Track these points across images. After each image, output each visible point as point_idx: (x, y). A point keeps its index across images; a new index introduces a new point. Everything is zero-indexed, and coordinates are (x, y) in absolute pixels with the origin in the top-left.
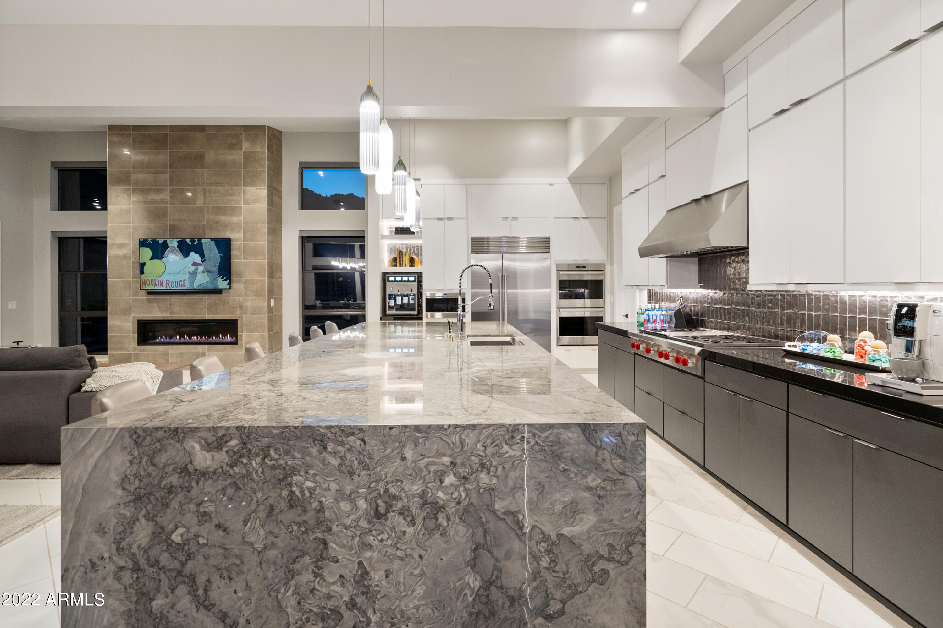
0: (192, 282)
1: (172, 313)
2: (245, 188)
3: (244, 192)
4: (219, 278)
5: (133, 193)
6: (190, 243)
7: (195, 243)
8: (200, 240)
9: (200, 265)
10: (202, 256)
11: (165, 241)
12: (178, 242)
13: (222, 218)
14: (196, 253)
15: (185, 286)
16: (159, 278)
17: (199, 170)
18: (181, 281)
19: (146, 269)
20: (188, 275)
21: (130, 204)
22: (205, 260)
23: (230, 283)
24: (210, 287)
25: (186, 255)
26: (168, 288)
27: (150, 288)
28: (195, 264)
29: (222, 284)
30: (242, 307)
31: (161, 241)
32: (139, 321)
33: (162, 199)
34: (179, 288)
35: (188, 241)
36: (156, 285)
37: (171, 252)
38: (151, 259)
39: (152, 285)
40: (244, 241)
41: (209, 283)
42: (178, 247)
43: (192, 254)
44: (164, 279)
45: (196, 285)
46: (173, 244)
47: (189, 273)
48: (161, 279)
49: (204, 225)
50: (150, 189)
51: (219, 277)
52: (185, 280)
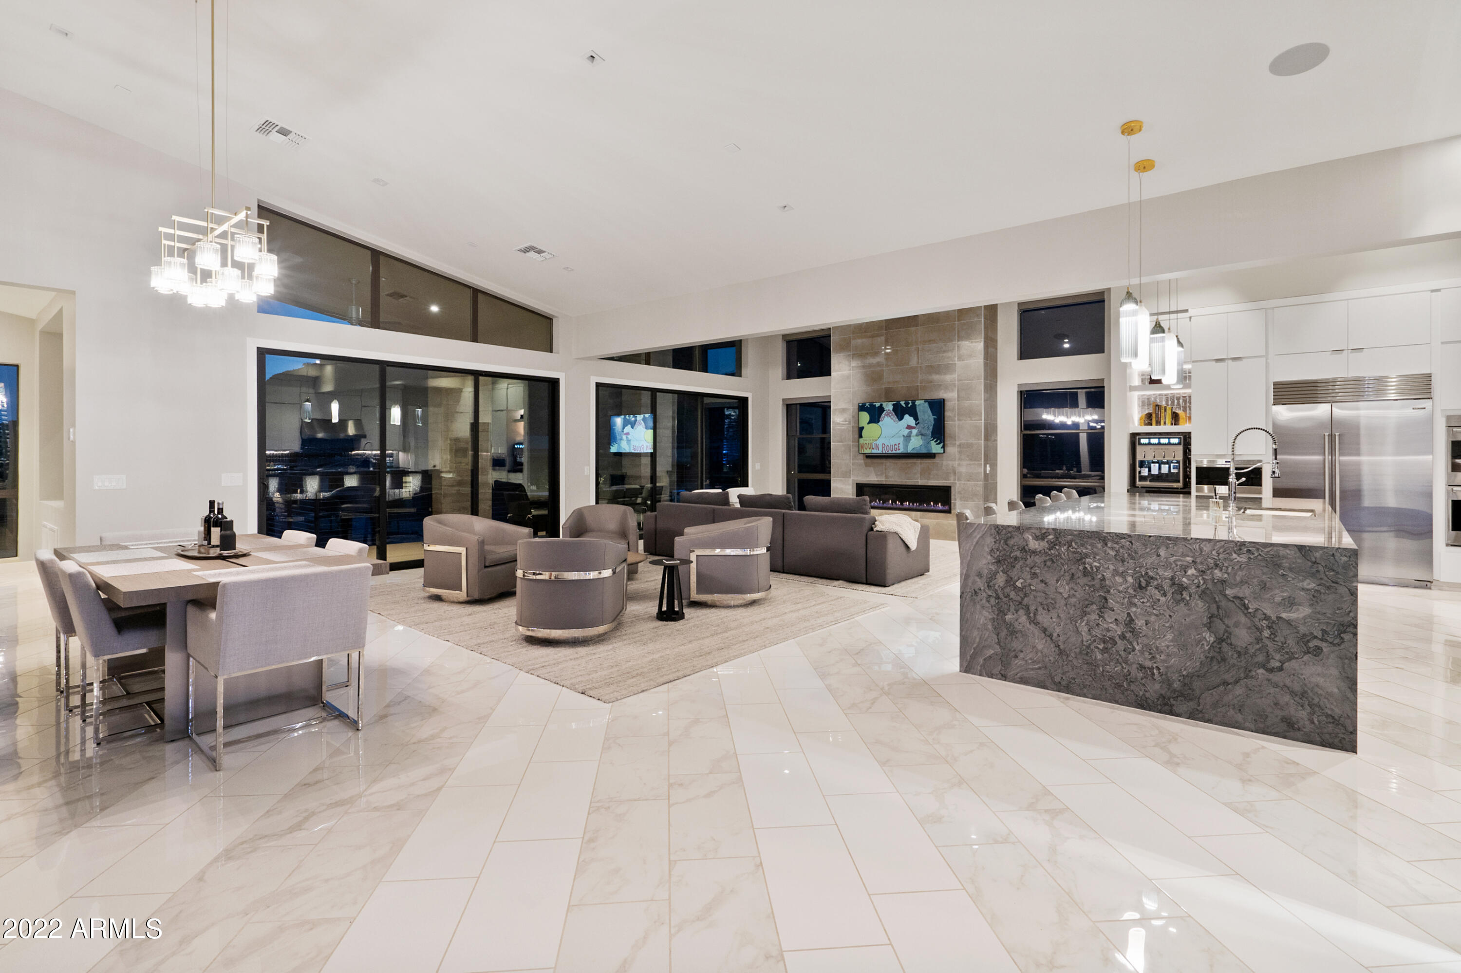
0: (906, 446)
1: (887, 477)
2: (959, 343)
3: (958, 347)
4: (933, 441)
5: (853, 358)
6: (904, 405)
7: (909, 406)
8: (914, 403)
9: (914, 428)
10: (916, 418)
11: (881, 405)
12: (893, 405)
13: (936, 377)
14: (910, 416)
15: (899, 450)
16: (876, 442)
17: (913, 329)
18: (895, 445)
19: (864, 433)
20: (902, 439)
21: (850, 370)
22: (918, 423)
23: (943, 447)
24: (924, 451)
25: (901, 418)
26: (884, 452)
27: (868, 451)
28: (909, 427)
29: (936, 448)
30: (955, 473)
31: (877, 405)
32: (857, 484)
33: (878, 363)
34: (894, 452)
35: (902, 403)
36: (873, 449)
37: (887, 415)
38: (868, 423)
39: (870, 448)
40: (958, 400)
41: (923, 447)
42: (894, 410)
43: (907, 417)
44: (880, 442)
45: (910, 450)
46: (889, 407)
47: (904, 436)
48: (877, 442)
49: (918, 386)
50: (868, 354)
51: (933, 440)
52: (899, 444)
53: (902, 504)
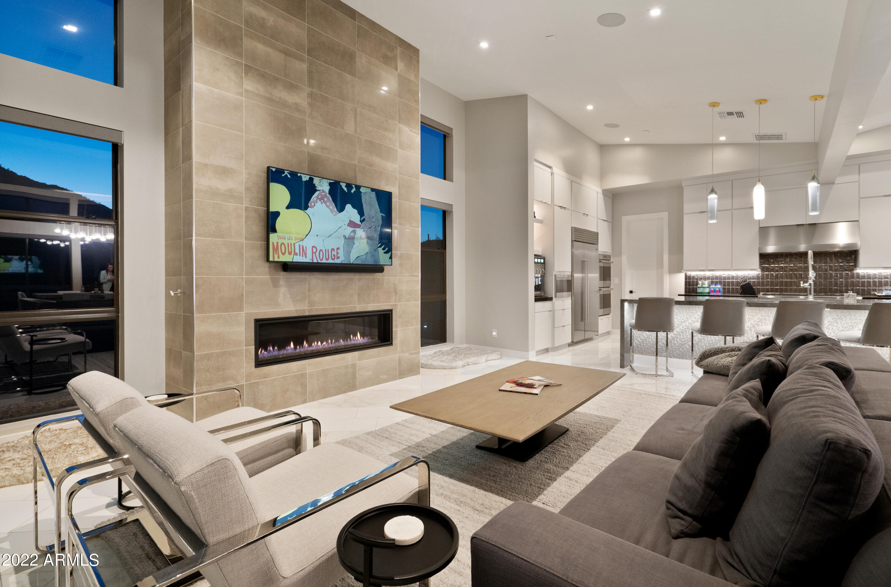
0: (348, 253)
1: (311, 303)
2: (400, 125)
3: (399, 129)
4: (380, 249)
5: (246, 74)
6: (345, 189)
7: (352, 191)
8: (358, 187)
9: (358, 226)
10: (361, 213)
11: (311, 179)
12: (330, 184)
13: (376, 160)
14: (354, 207)
15: (338, 258)
16: (301, 243)
17: (349, 77)
18: (333, 250)
19: (279, 223)
20: (342, 241)
21: (241, 94)
22: (364, 220)
23: (391, 258)
24: (370, 261)
25: (341, 209)
26: (315, 261)
27: (287, 258)
28: (352, 224)
29: (383, 258)
30: (396, 292)
31: (305, 178)
32: (257, 321)
33: (296, 104)
34: (330, 261)
35: (343, 185)
36: (296, 254)
37: (320, 200)
38: (288, 207)
39: (290, 253)
40: (399, 199)
41: (369, 256)
42: (330, 193)
43: (349, 207)
44: (308, 243)
45: (352, 259)
46: (323, 186)
47: (344, 236)
48: (304, 243)
49: (355, 165)
50: (277, 79)
51: (380, 247)
52: (338, 249)
53: (310, 345)
